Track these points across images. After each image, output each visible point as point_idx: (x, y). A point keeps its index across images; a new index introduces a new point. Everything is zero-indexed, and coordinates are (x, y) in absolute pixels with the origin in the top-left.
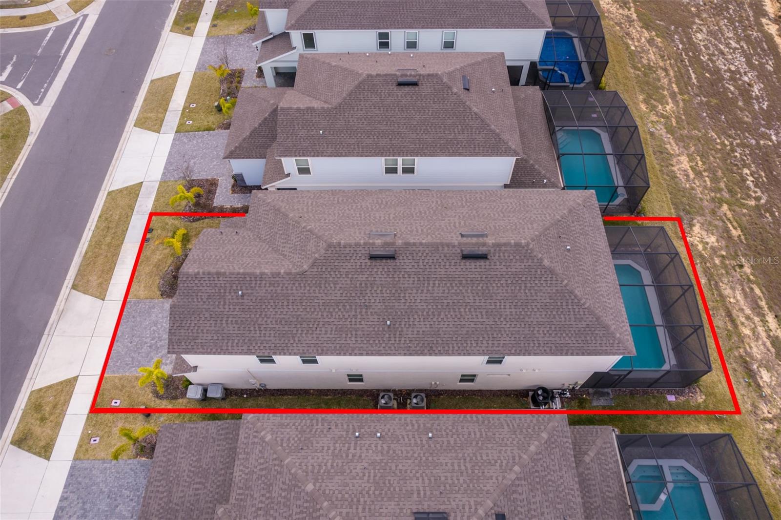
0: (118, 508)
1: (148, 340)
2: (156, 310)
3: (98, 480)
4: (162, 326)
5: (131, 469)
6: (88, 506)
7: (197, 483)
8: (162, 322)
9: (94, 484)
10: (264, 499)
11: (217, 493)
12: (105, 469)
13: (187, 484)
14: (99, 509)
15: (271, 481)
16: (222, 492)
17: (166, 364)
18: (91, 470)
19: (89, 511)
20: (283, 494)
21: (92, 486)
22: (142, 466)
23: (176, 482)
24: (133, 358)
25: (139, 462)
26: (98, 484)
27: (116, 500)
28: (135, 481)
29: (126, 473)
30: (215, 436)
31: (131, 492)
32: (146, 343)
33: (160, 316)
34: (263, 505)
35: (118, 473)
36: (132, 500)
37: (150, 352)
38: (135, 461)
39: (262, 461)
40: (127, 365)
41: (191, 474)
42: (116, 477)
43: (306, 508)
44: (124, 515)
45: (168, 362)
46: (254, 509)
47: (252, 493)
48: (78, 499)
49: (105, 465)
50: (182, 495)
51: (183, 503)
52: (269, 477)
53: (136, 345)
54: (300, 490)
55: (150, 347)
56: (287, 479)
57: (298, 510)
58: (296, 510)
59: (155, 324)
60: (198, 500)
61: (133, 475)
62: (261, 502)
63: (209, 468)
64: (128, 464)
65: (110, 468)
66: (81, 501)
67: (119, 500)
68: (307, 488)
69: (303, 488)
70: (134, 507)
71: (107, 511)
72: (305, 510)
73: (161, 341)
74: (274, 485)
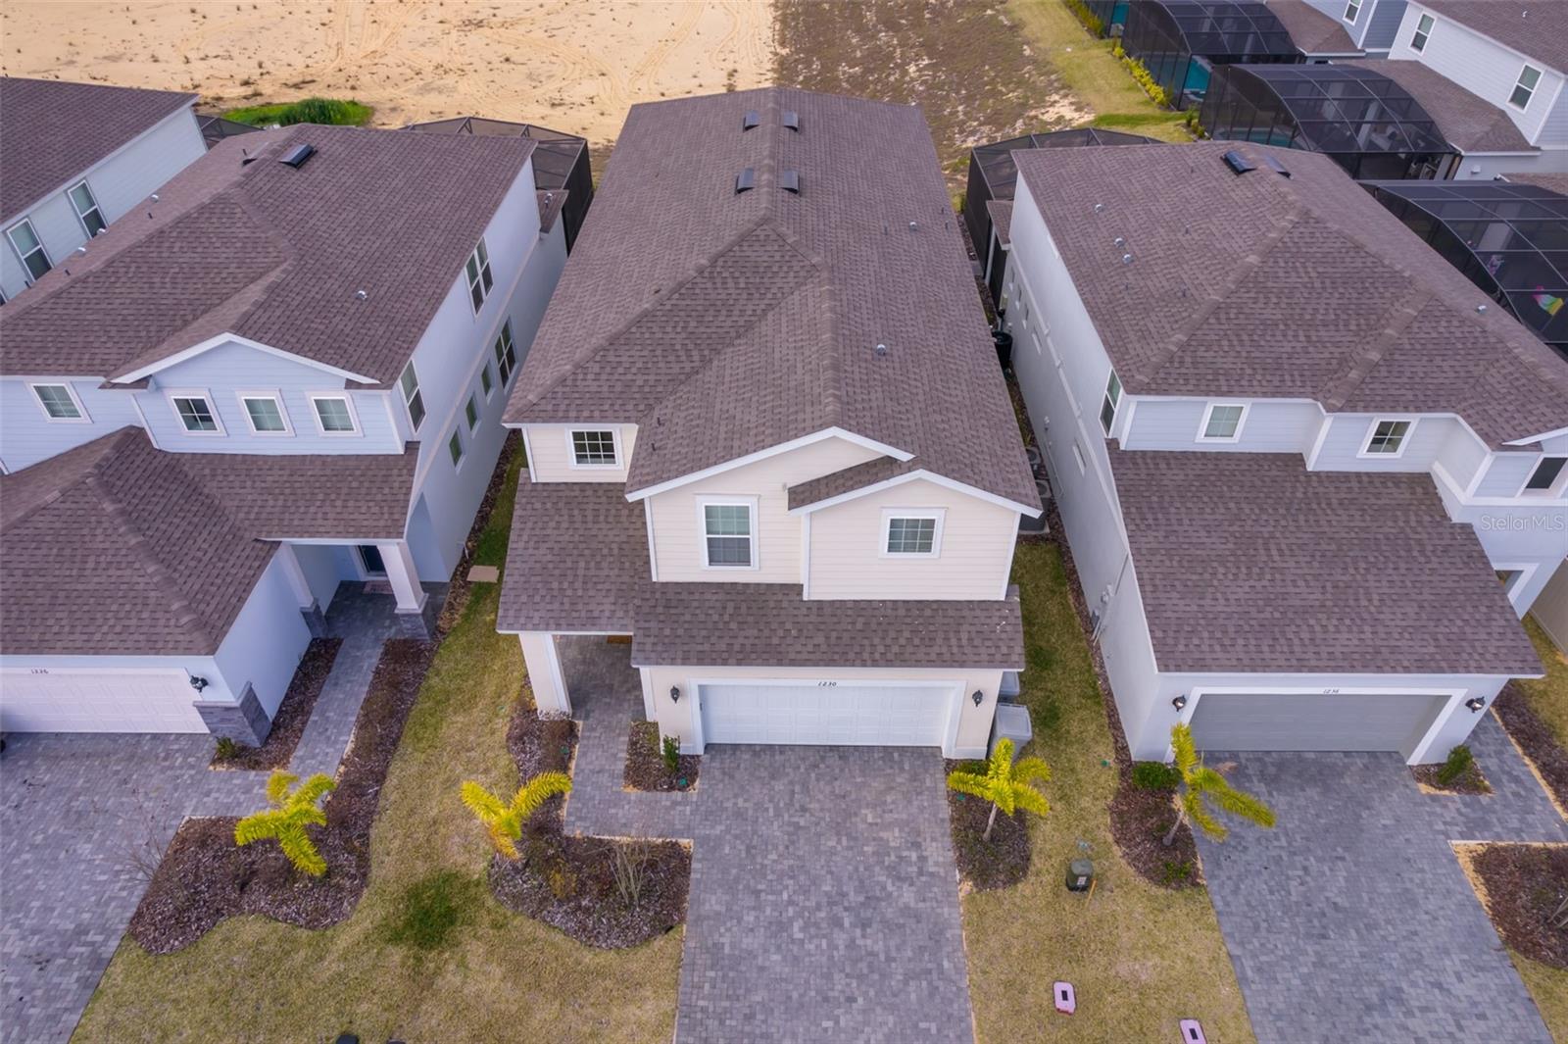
0: (1338, 900)
1: (841, 939)
2: (726, 940)
3: (1296, 982)
4: (791, 902)
5: (1236, 891)
6: (1371, 993)
7: (1270, 556)
8: (775, 905)
9: (1310, 992)
10: (1290, 333)
11: (1276, 509)
12: (1259, 970)
13: (1277, 576)
14: (1363, 955)
15: (1257, 322)
16: (1270, 501)
17: (922, 859)
18: (1279, 1017)
19: (1381, 984)
20: (1275, 300)
21: (1317, 999)
22: (1218, 865)
23: (1280, 602)
24: (908, 978)
25: (1213, 877)
26: (1306, 980)
27: (1324, 914)
28: (1259, 873)
29: (1248, 904)
30: (1163, 533)
31: (1288, 878)
32: (851, 945)
33: (749, 918)
34: (1301, 333)
35: (1257, 928)
36: (1305, 869)
37: (884, 922)
38: (1214, 886)
39: (1225, 343)
40: (933, 990)
41: (1255, 570)
42: (1269, 931)
43: (1286, 263)
44: (1347, 880)
45: (914, 856)
46: (1311, 349)
47: (1285, 356)
48: (1366, 1032)
49: (1249, 973)
50: (1301, 583)
51: (1316, 577)
52: (1252, 327)
53: (861, 977)
54: (1261, 274)
55: (865, 925)
56: (1247, 295)
57: (1293, 274)
58: (1293, 279)
59: (780, 927)
60: (1301, 547)
61: (1249, 882)
62: (1296, 336)
63: (1232, 534)
64: (1227, 904)
65: (1254, 956)
66: (1367, 1019)
67: (1319, 905)
68: (1256, 263)
69: (1256, 269)
70: (1321, 860)
71: (1358, 931)
72: (1290, 264)
73: (844, 895)
74: (1263, 317)
